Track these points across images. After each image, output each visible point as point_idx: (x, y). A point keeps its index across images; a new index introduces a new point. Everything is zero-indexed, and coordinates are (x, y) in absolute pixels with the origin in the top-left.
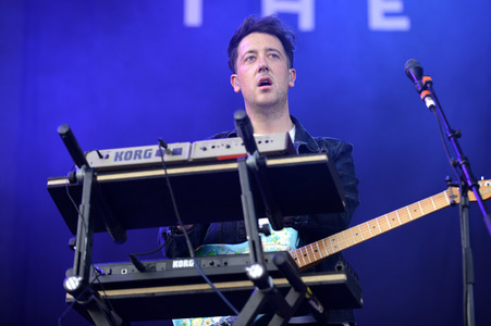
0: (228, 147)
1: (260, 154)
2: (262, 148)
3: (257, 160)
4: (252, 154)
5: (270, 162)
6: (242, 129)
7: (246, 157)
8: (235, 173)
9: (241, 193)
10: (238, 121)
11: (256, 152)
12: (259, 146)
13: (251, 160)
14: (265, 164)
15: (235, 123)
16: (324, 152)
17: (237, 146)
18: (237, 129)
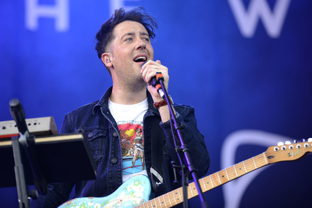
0: (4, 128)
1: (30, 134)
2: (32, 129)
3: (27, 138)
4: (23, 134)
5: (38, 140)
6: (16, 114)
7: (19, 136)
8: (10, 148)
9: (14, 165)
10: (12, 107)
11: (27, 132)
12: (29, 127)
13: (23, 138)
14: (34, 141)
15: (10, 109)
16: (80, 132)
17: (11, 128)
18: (12, 114)
